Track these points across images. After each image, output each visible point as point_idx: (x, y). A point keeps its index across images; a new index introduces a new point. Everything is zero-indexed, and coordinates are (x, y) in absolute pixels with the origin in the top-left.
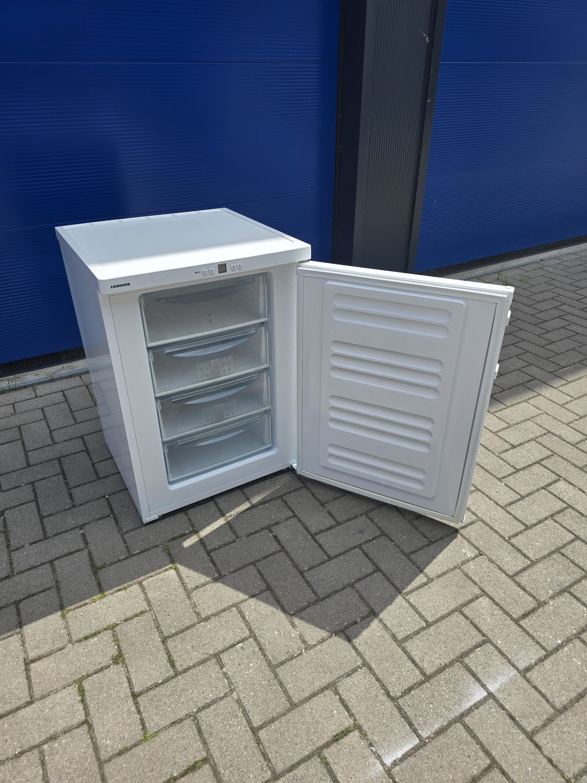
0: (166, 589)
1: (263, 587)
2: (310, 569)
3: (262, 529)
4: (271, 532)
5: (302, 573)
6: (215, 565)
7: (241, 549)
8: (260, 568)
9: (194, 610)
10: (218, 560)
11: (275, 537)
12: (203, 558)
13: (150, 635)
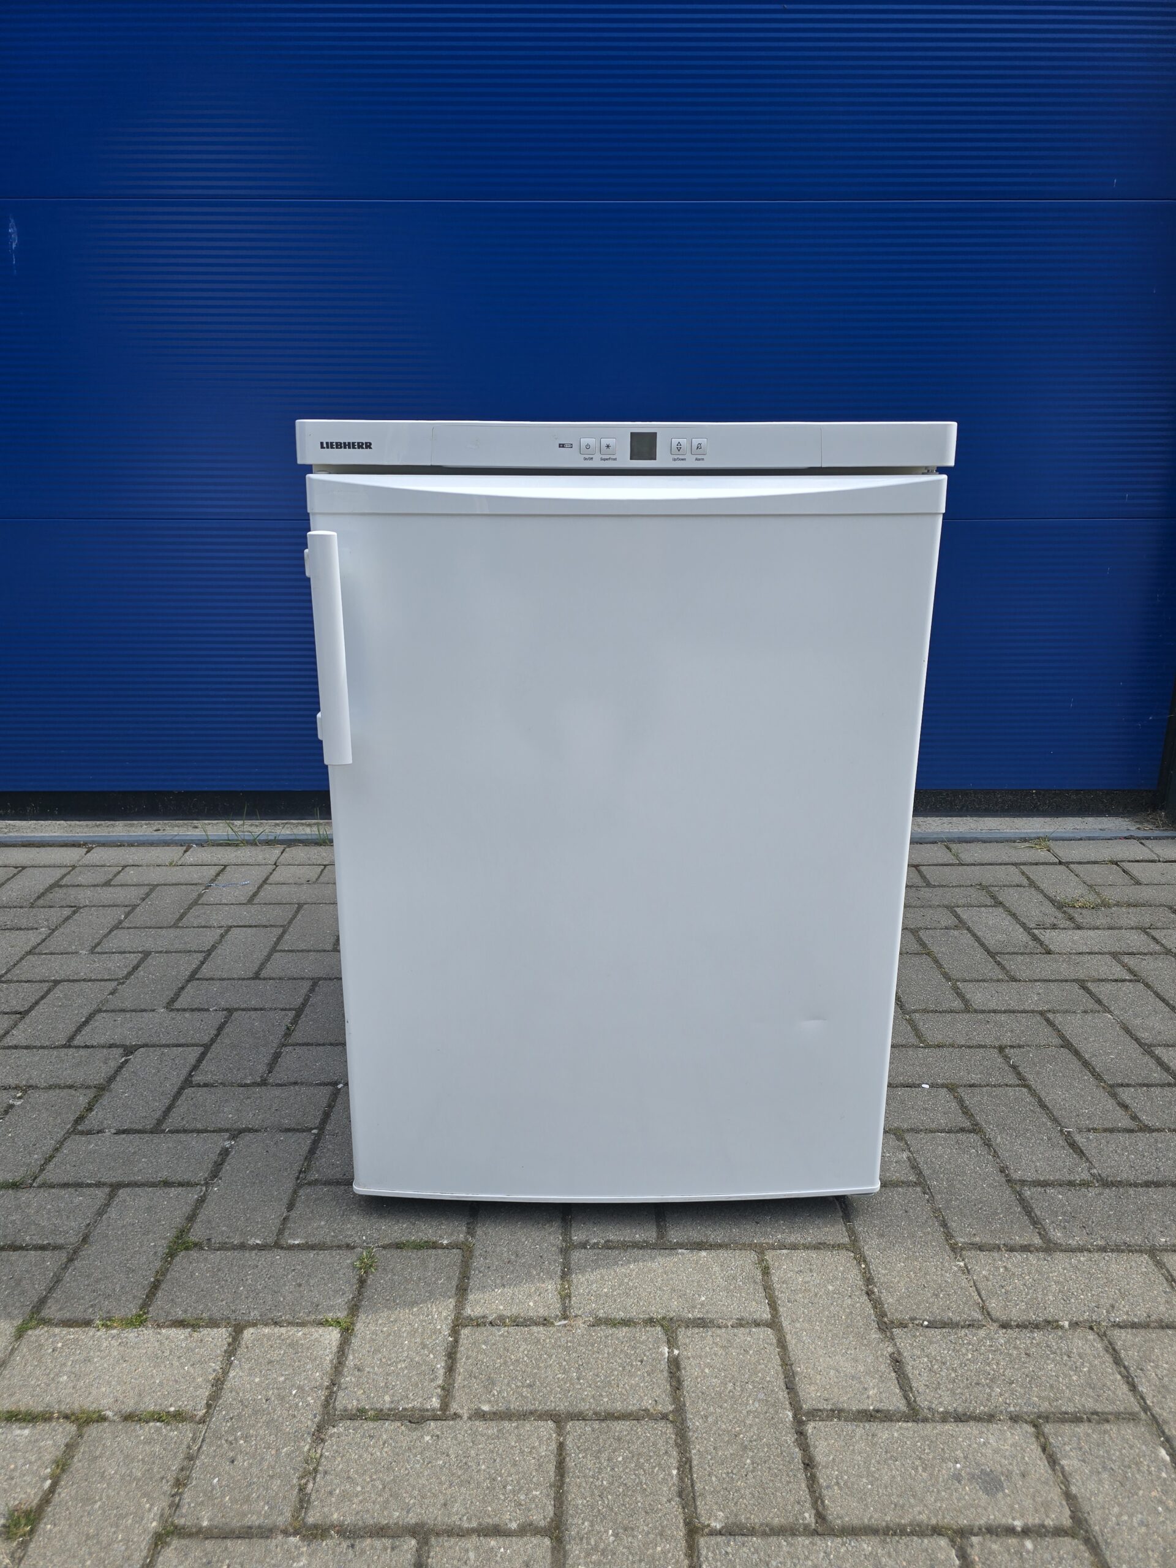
0: (282, 1379)
1: (542, 1516)
2: (731, 1531)
3: (651, 1322)
4: (672, 1343)
5: (693, 1530)
6: (450, 1369)
7: (550, 1356)
8: (569, 1443)
9: (303, 1481)
10: (467, 1359)
11: (675, 1364)
12: (435, 1332)
13: (145, 1495)
